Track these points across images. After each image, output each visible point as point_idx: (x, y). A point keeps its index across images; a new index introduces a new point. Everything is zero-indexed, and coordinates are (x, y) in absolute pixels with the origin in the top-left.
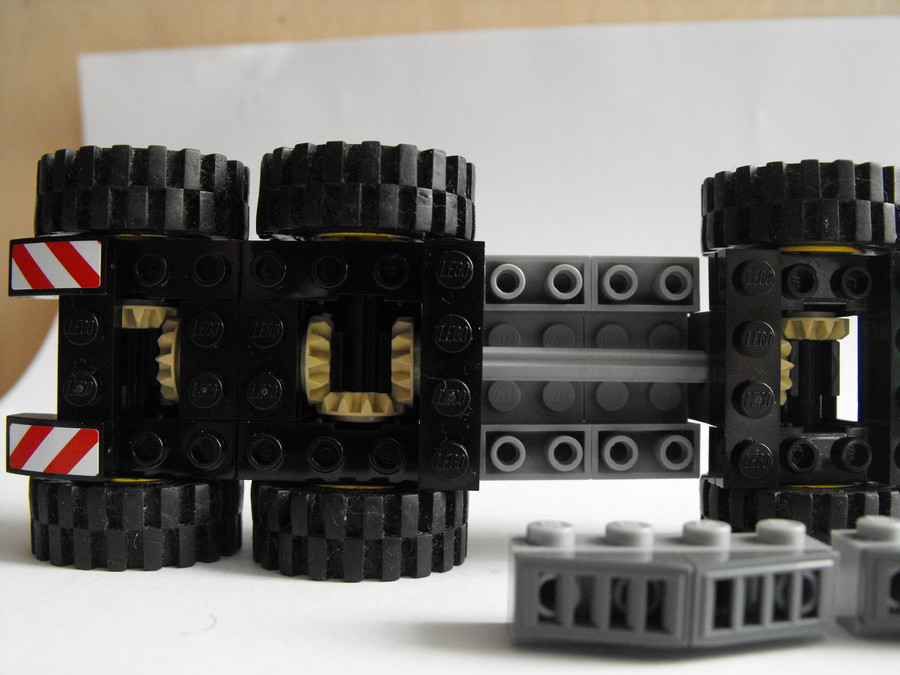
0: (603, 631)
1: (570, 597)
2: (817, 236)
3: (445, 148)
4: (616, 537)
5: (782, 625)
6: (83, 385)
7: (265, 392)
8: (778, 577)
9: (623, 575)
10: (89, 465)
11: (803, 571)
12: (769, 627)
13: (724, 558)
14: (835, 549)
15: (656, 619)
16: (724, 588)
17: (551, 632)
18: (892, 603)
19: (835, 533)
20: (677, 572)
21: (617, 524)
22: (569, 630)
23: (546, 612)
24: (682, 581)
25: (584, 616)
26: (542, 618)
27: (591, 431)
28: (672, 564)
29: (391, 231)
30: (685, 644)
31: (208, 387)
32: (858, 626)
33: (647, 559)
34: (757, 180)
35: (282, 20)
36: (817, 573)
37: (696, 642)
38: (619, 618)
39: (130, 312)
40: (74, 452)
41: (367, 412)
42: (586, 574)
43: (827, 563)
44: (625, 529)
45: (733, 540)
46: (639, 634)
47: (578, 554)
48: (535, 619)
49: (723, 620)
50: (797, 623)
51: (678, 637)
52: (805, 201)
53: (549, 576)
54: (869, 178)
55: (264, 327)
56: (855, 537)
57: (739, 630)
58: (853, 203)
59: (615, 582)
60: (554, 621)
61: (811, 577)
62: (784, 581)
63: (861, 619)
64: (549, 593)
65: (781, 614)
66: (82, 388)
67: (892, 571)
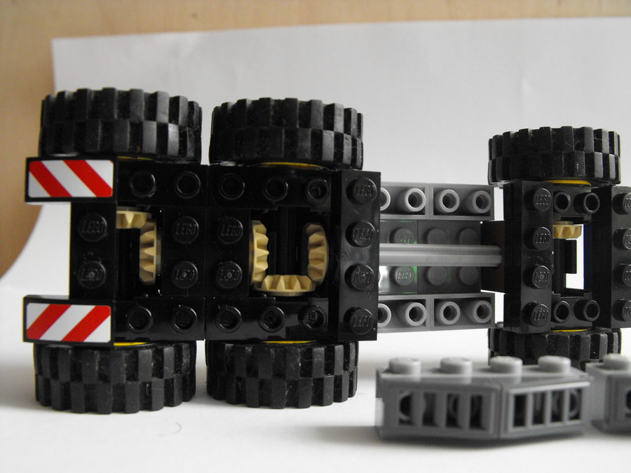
0: (442, 429)
1: (419, 407)
2: (571, 173)
3: (343, 102)
4: (447, 368)
5: (557, 424)
6: (94, 272)
7: (230, 275)
8: (554, 393)
9: (454, 392)
10: (102, 334)
11: (570, 389)
12: (549, 426)
13: (518, 381)
14: (590, 375)
15: (476, 421)
16: (520, 400)
17: (407, 430)
18: (627, 410)
19: (588, 365)
20: (490, 390)
21: (447, 359)
22: (419, 429)
23: (404, 417)
24: (493, 396)
25: (429, 419)
26: (401, 422)
27: (430, 298)
28: (487, 385)
29: (307, 161)
30: (495, 437)
31: (187, 272)
32: (605, 426)
33: (468, 382)
34: (532, 138)
35: (195, 16)
36: (579, 390)
37: (503, 436)
38: (452, 421)
39: (123, 216)
40: (89, 324)
41: (297, 289)
42: (430, 392)
43: (585, 384)
44: (454, 362)
45: (524, 370)
46: (466, 431)
47: (423, 379)
48: (397, 422)
49: (519, 421)
50: (567, 424)
51: (491, 432)
52: (563, 153)
53: (406, 394)
54: (601, 138)
55: (230, 228)
56: (602, 367)
57: (530, 428)
58: (593, 155)
59: (449, 396)
60: (409, 423)
61: (575, 393)
62: (558, 395)
63: (607, 420)
64: (406, 405)
65: (557, 417)
66: (93, 274)
67: (627, 389)
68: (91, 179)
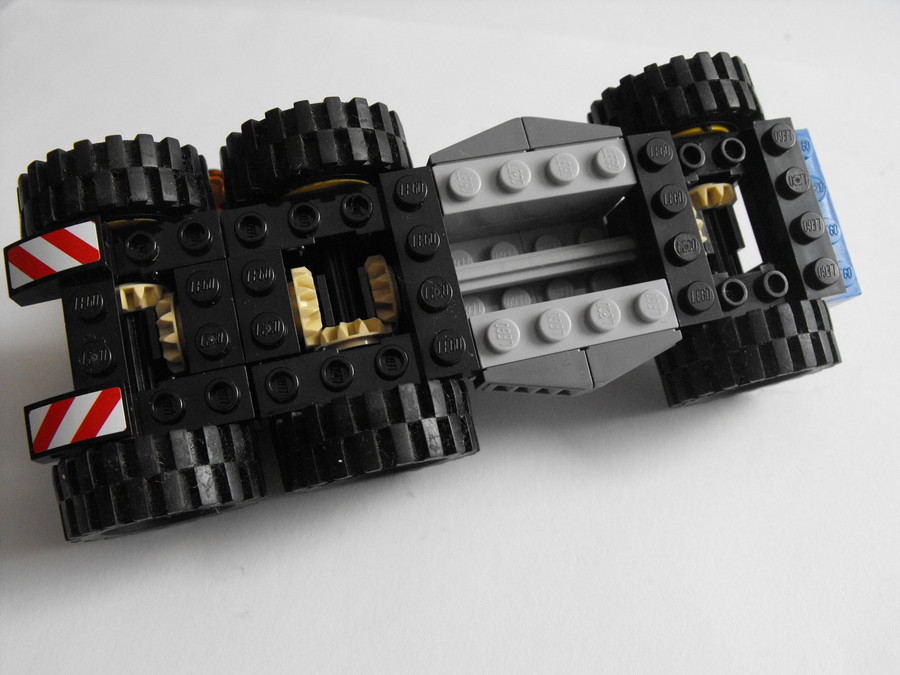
7: (268, 328)
10: (116, 422)
31: (214, 336)
40: (99, 414)
41: (364, 332)
66: (97, 356)
68: (73, 246)
